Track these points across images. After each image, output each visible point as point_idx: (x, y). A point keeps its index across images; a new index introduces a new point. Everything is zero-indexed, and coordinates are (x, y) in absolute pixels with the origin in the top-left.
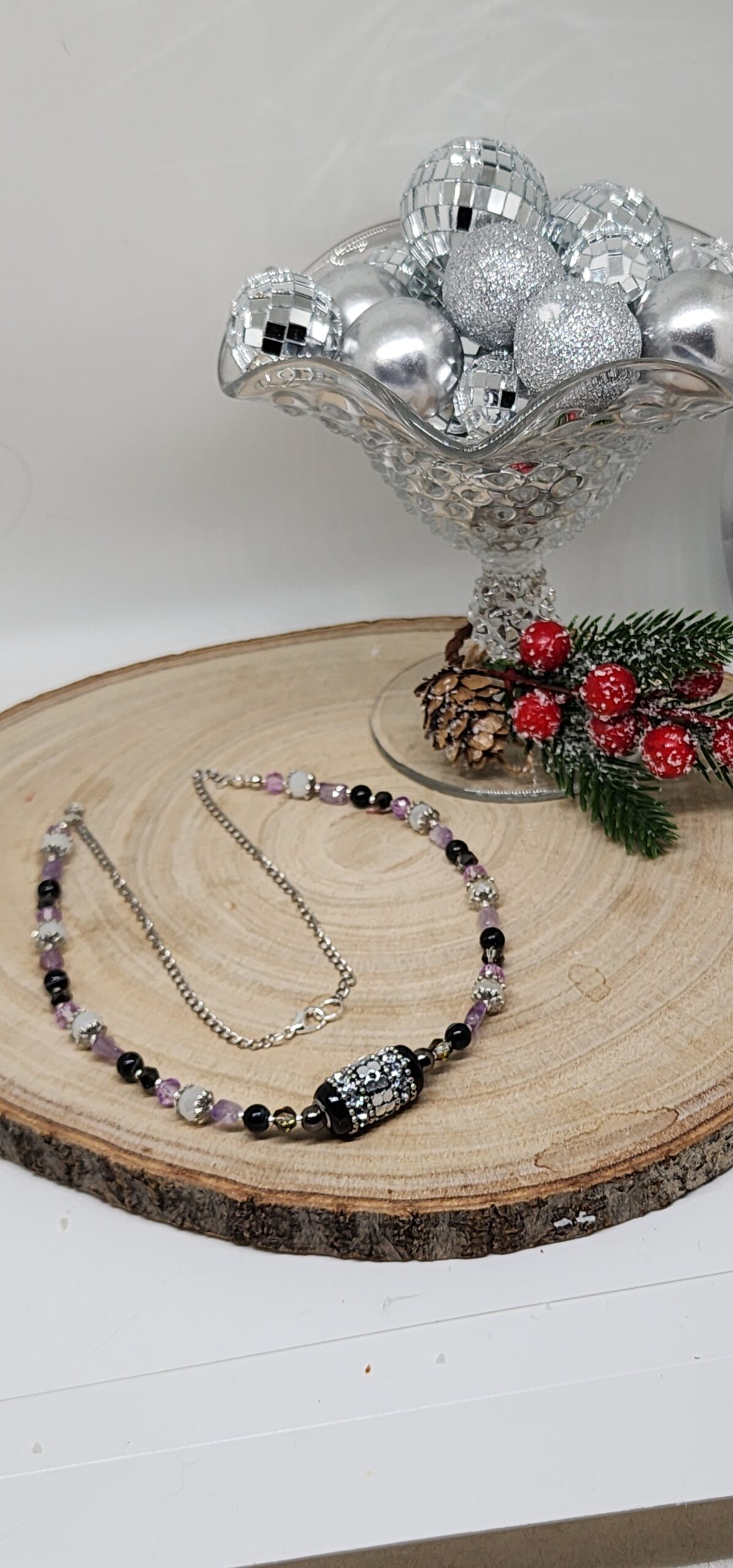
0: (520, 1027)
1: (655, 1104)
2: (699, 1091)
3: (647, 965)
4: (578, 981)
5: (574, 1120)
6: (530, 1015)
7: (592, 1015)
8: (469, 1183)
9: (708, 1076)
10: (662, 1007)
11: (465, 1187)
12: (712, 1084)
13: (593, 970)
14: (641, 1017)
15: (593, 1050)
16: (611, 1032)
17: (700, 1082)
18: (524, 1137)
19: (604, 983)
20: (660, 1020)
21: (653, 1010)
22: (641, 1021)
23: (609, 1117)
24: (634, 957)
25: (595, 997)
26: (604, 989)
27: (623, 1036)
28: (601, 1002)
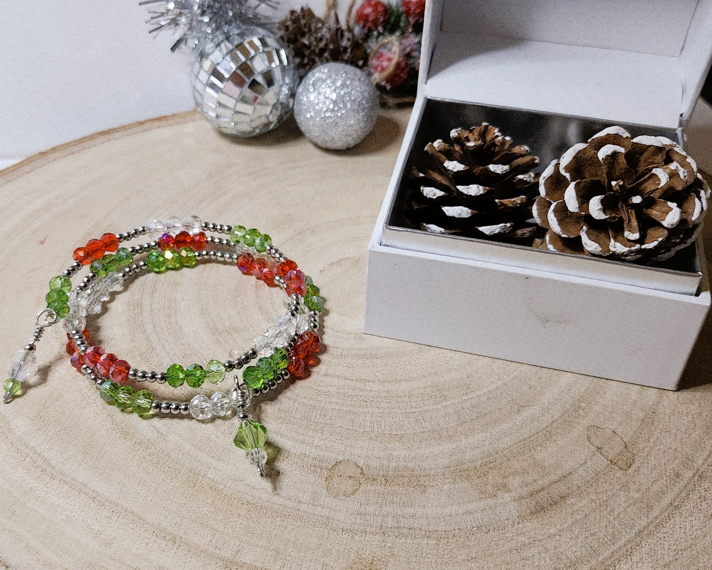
0: (556, 503)
4: (600, 446)
6: (562, 488)
7: (625, 487)
10: (694, 476)
13: (611, 432)
14: (676, 490)
15: (640, 532)
16: (652, 509)
19: (626, 447)
20: (697, 493)
21: (686, 480)
22: (678, 495)
25: (622, 464)
26: (628, 454)
27: (666, 514)
28: (630, 471)
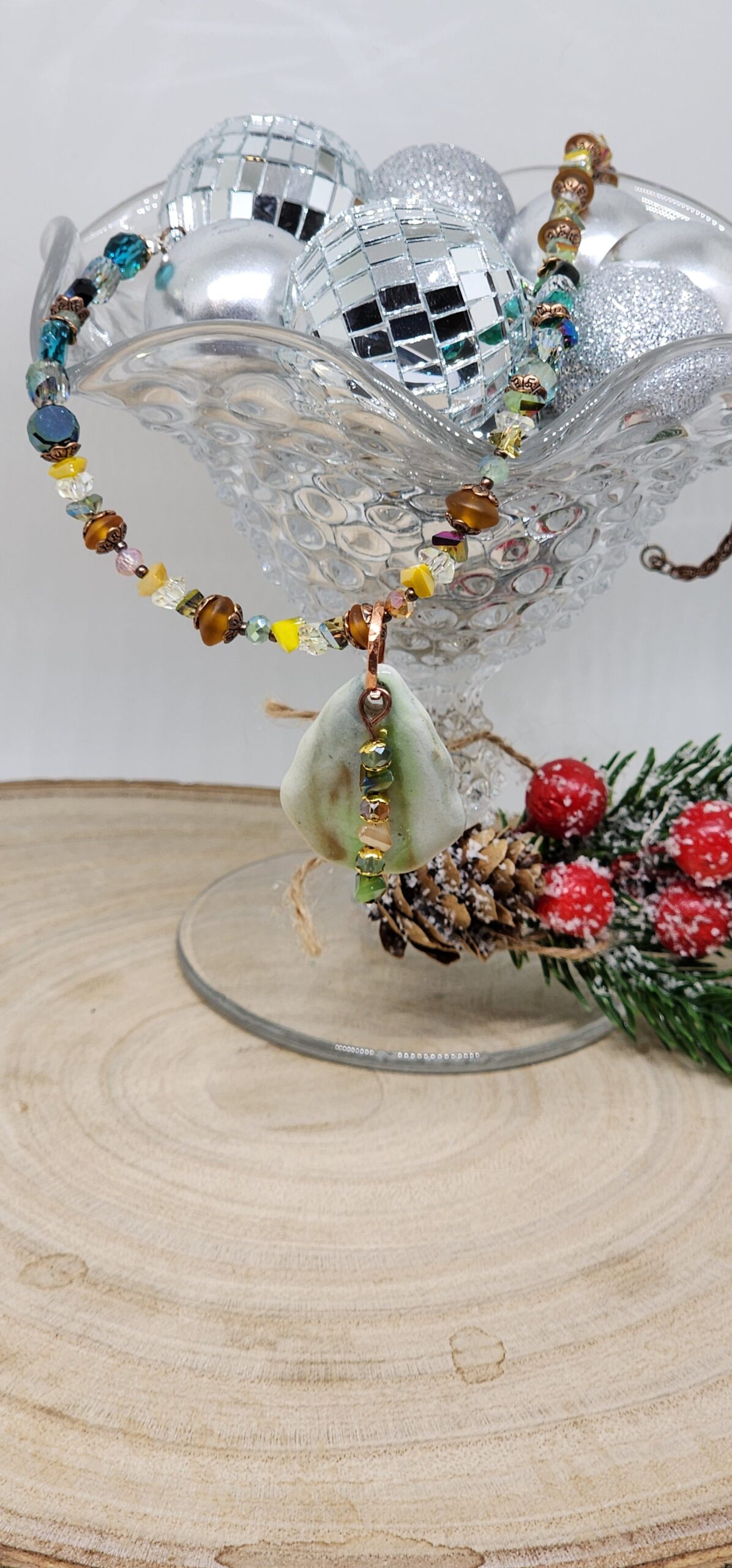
0: (326, 1381)
1: (458, 1539)
2: (540, 1543)
3: (582, 1360)
4: (460, 1349)
5: (318, 1521)
6: (355, 1370)
7: (448, 1398)
8: (100, 1549)
9: (568, 1528)
10: (566, 1419)
11: (91, 1553)
12: (566, 1540)
13: (494, 1341)
14: (521, 1423)
15: (417, 1442)
16: (460, 1428)
17: (550, 1532)
18: (226, 1519)
19: (499, 1363)
20: (548, 1436)
21: (547, 1419)
22: (518, 1429)
23: (374, 1533)
24: (570, 1344)
25: (471, 1376)
26: (493, 1370)
27: (476, 1439)
28: (476, 1386)
